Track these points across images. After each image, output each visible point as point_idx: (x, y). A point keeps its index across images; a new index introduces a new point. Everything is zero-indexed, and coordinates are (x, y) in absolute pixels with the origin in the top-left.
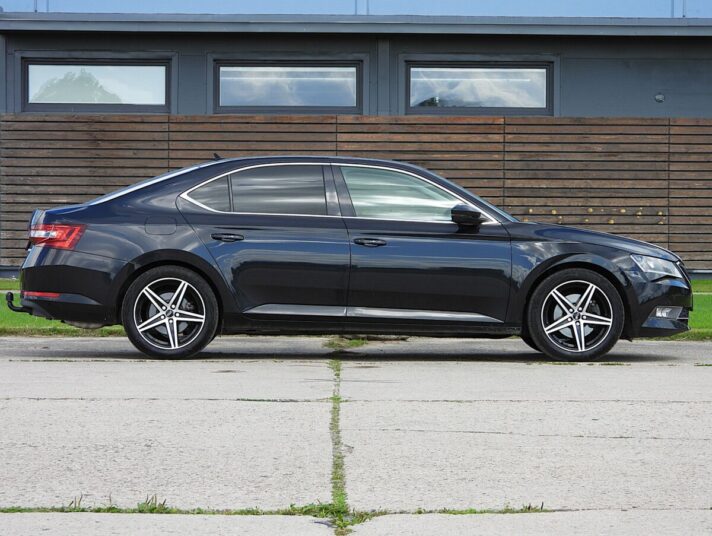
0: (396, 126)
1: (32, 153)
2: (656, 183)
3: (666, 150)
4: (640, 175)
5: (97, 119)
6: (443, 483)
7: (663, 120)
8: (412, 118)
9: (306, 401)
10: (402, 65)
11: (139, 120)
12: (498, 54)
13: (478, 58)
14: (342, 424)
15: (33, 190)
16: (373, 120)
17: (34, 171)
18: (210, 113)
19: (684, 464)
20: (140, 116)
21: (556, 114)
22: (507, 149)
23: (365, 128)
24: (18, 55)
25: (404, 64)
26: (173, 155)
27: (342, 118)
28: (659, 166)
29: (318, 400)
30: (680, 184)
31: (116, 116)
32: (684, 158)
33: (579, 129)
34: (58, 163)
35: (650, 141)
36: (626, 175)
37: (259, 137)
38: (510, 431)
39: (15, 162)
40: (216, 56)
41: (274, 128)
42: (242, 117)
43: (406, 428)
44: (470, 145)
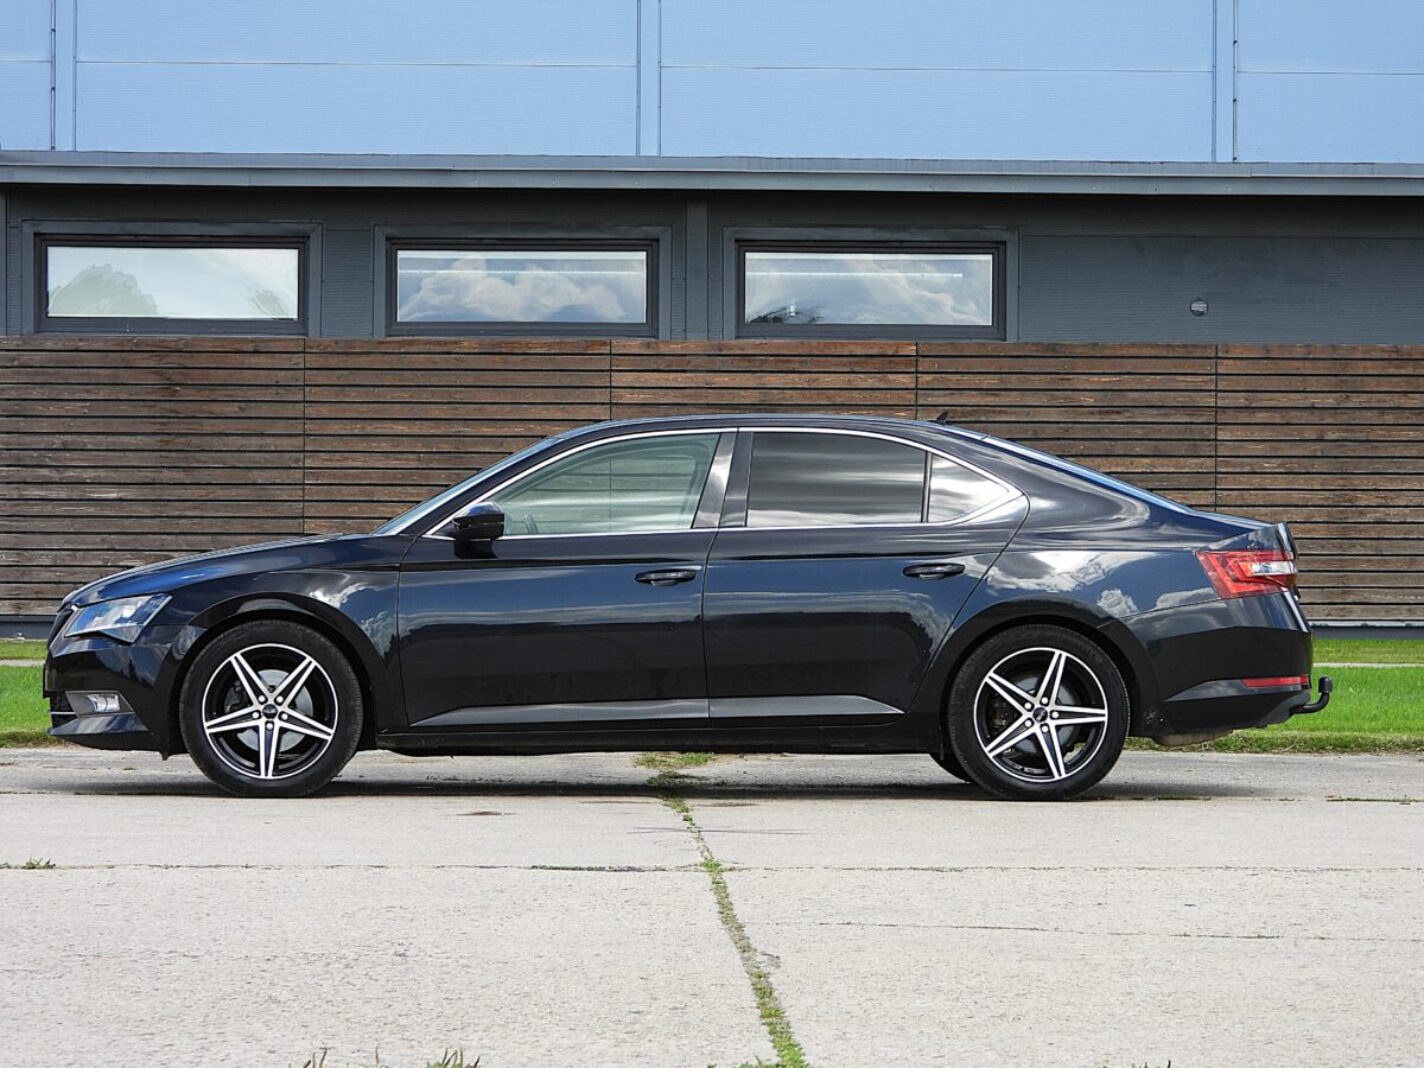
0: (718, 359)
1: (53, 409)
2: (1191, 465)
3: (1211, 402)
4: (1165, 448)
5: (172, 346)
6: (966, 1022)
7: (1204, 347)
8: (749, 345)
9: (657, 869)
10: (730, 248)
11: (250, 347)
12: (903, 228)
13: (868, 234)
14: (741, 911)
15: (55, 475)
16: (676, 348)
17: (57, 441)
18: (380, 335)
19: (1394, 987)
20: (253, 341)
21: (1011, 338)
22: (921, 402)
23: (662, 364)
24: (28, 230)
25: (733, 245)
26: (311, 411)
27: (622, 345)
28: (1196, 432)
29: (678, 869)
30: (1236, 466)
31: (208, 340)
32: (1243, 418)
33: (1052, 365)
34: (101, 425)
35: (1182, 386)
36: (1139, 449)
37: (469, 379)
38: (1053, 925)
39: (23, 424)
40: (390, 231)
41: (497, 362)
42: (439, 343)
43: (861, 919)
44: (855, 394)
